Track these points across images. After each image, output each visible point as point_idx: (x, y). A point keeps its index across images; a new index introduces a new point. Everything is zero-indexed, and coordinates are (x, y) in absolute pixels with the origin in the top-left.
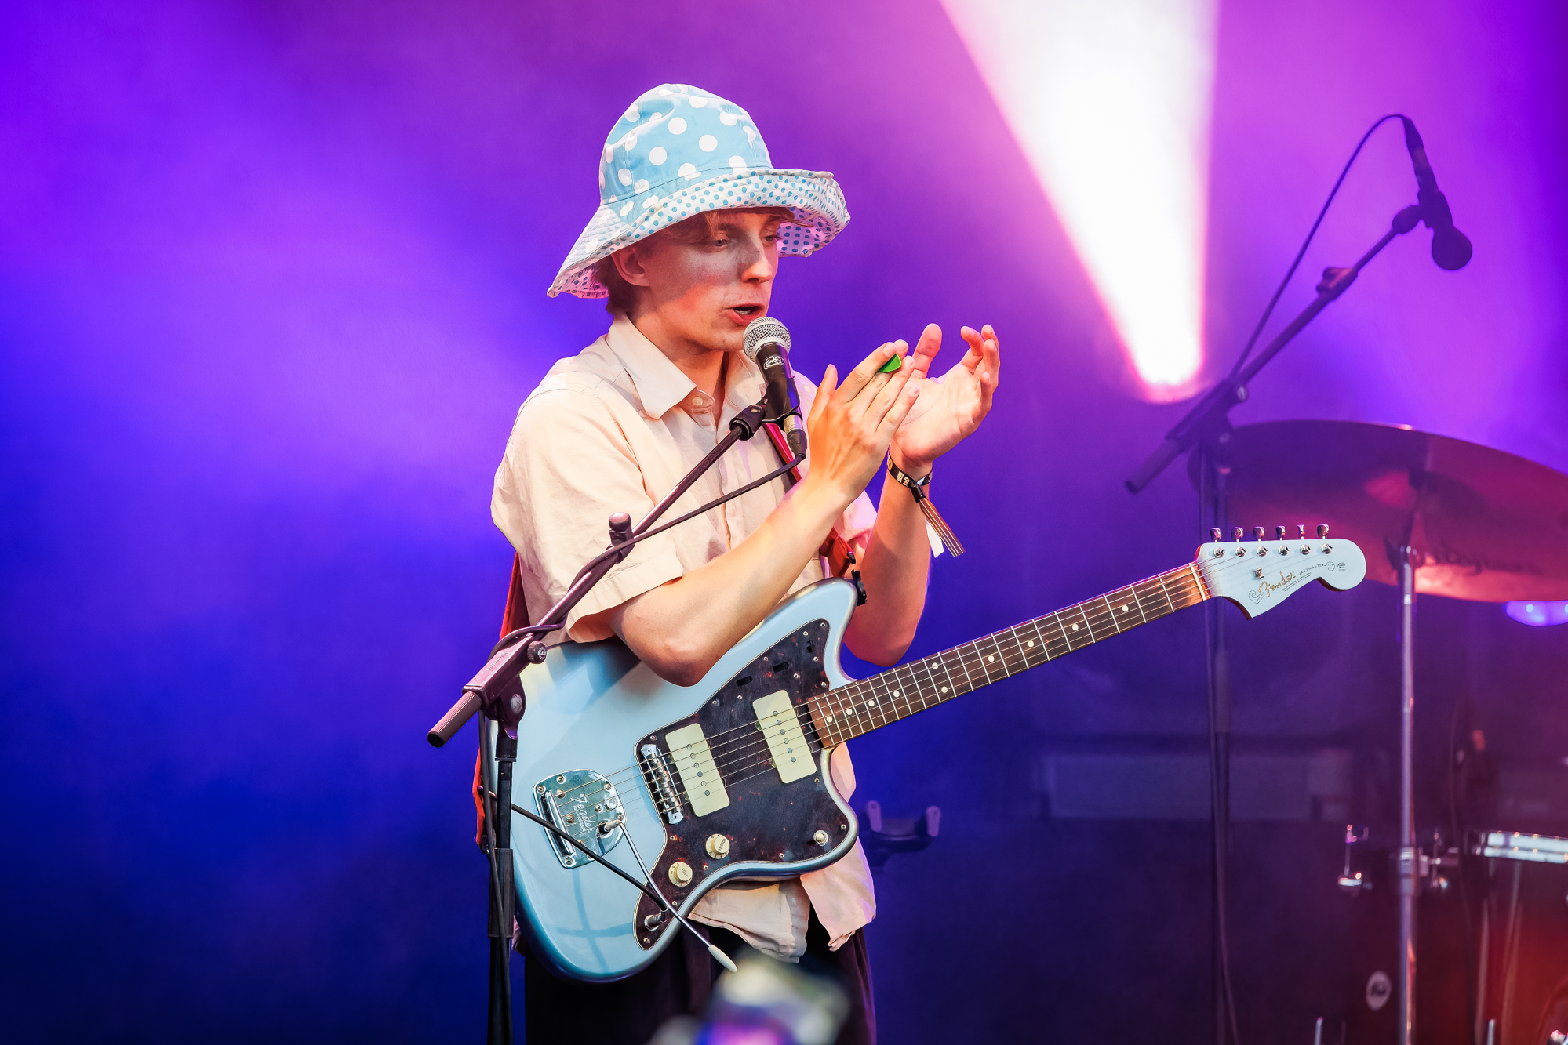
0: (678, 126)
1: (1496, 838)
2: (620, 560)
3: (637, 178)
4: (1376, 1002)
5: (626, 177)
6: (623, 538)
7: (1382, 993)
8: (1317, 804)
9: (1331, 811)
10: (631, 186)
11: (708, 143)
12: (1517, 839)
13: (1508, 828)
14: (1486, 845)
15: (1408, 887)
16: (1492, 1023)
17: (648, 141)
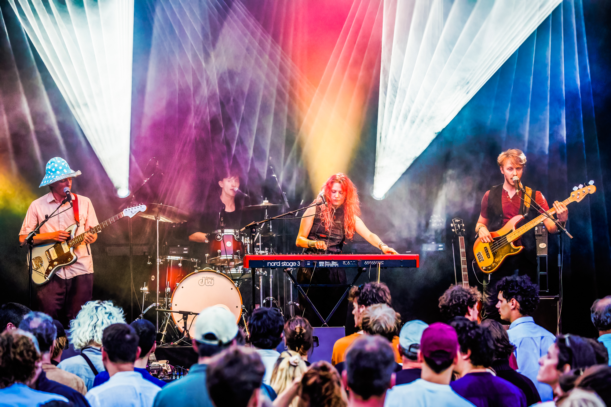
0: (56, 165)
1: (169, 257)
2: (47, 221)
3: (51, 172)
4: (153, 280)
5: (49, 172)
6: (47, 218)
7: (153, 278)
8: (144, 253)
9: (146, 254)
10: (50, 174)
11: (60, 168)
12: (172, 257)
13: (171, 255)
14: (167, 257)
15: (158, 264)
16: (168, 282)
17: (52, 167)
